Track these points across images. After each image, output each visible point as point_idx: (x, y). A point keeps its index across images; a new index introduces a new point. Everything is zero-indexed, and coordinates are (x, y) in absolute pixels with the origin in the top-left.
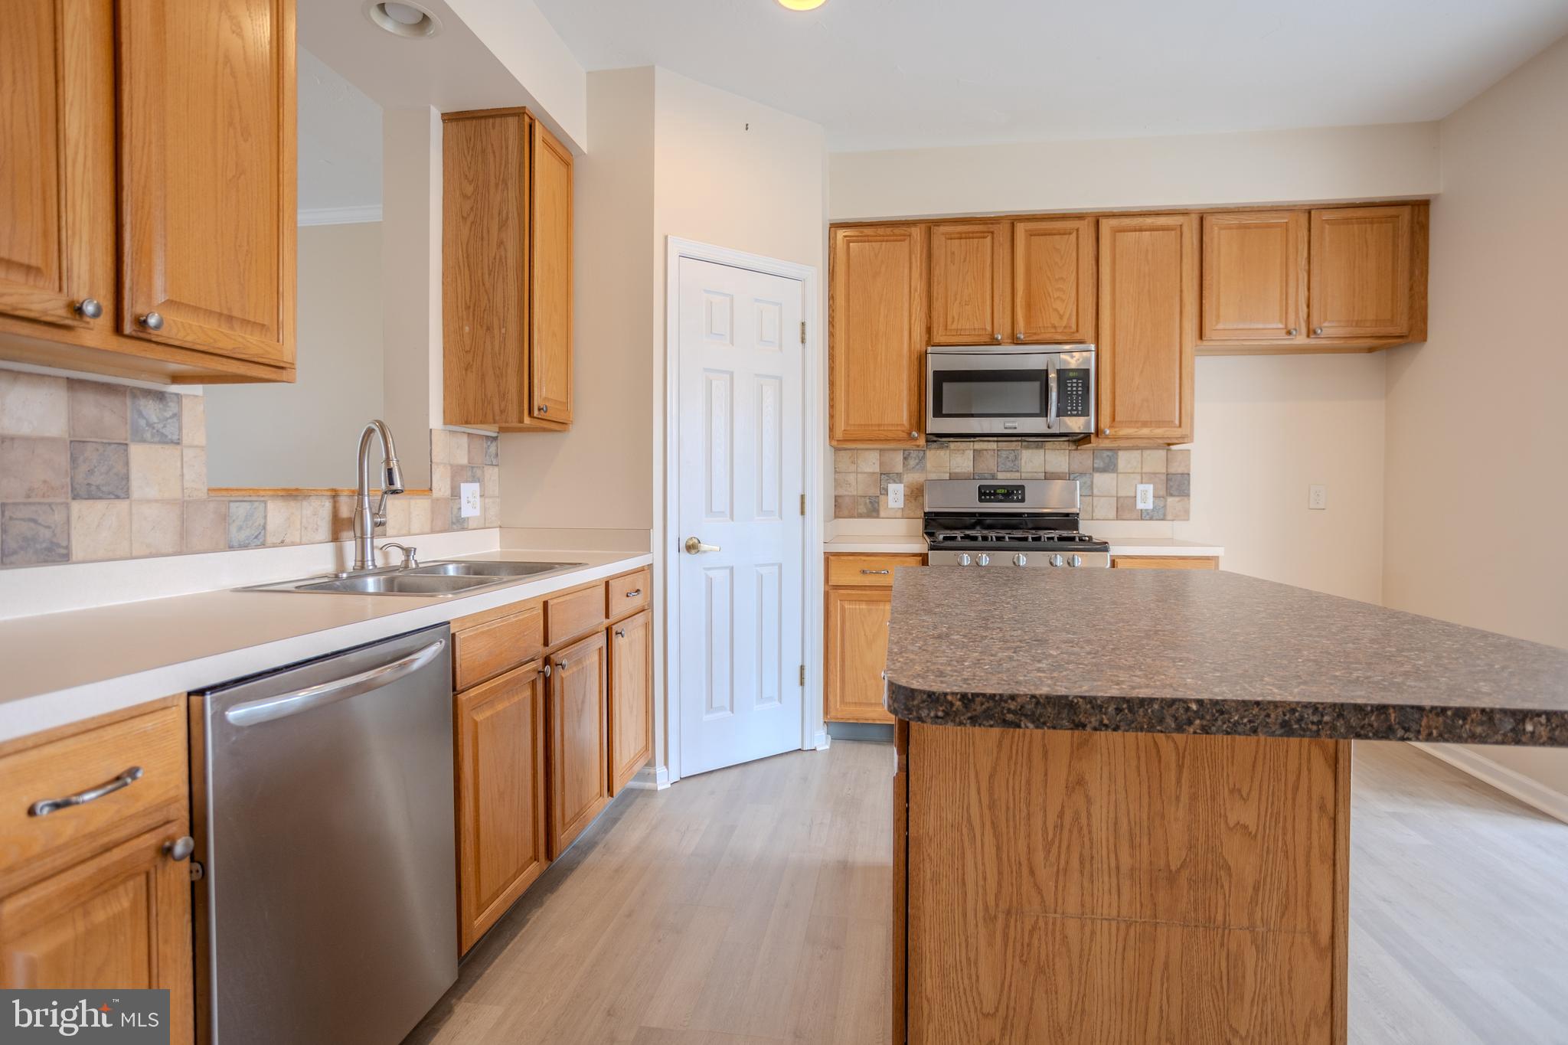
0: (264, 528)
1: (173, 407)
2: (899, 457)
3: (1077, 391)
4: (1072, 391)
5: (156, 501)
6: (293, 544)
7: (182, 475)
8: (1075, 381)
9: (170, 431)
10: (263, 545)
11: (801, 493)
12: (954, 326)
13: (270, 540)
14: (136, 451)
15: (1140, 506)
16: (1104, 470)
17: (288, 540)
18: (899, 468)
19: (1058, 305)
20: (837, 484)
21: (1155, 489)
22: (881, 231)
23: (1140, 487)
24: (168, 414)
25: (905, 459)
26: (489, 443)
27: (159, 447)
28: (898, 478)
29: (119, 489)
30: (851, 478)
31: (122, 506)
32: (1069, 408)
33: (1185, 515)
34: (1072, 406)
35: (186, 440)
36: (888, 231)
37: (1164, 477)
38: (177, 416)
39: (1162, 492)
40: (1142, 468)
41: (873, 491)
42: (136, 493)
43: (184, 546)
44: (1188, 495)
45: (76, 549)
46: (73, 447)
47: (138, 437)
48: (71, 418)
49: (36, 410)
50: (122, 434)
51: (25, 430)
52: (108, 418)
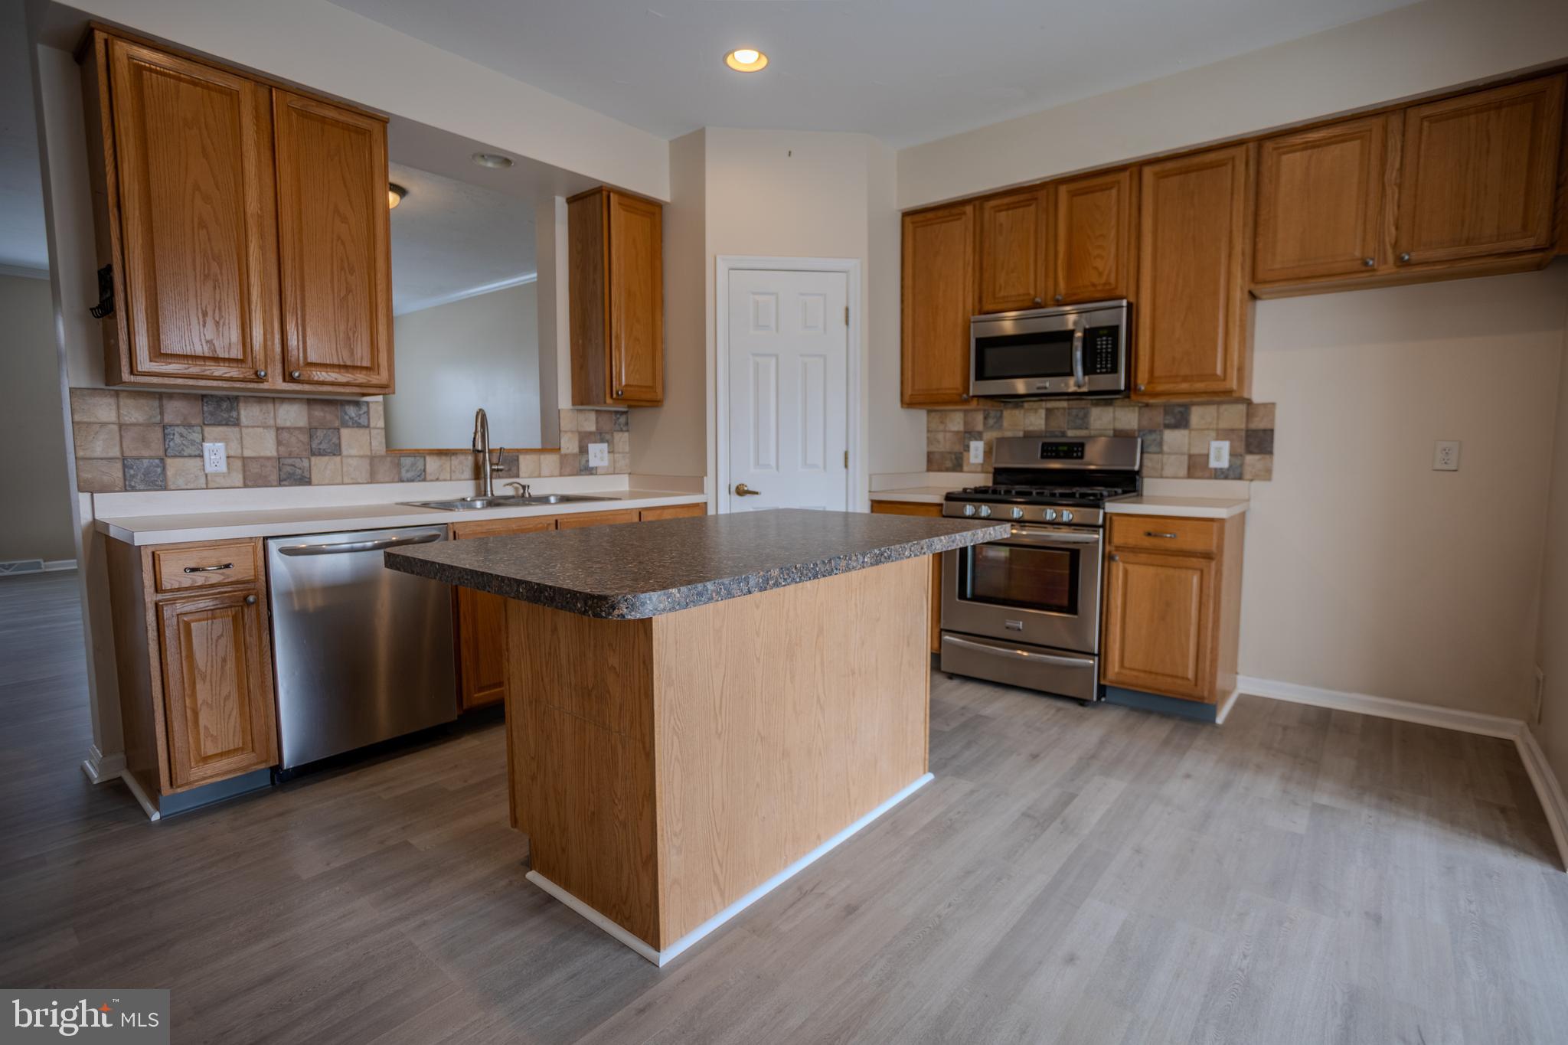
0: (424, 470)
1: (364, 409)
2: (980, 417)
3: (1107, 348)
4: (1102, 349)
5: (356, 456)
6: (445, 480)
7: (371, 443)
8: (1104, 338)
9: (363, 421)
10: (424, 480)
11: (844, 449)
12: (1002, 294)
13: (428, 478)
14: (344, 432)
15: (1213, 464)
16: (1176, 426)
17: (441, 478)
18: (980, 427)
19: (1099, 263)
20: (930, 441)
21: (1232, 447)
22: (940, 213)
23: (1215, 445)
24: (361, 412)
25: (985, 418)
26: (618, 416)
27: (356, 429)
28: (978, 436)
29: (336, 451)
30: (940, 436)
31: (338, 459)
32: (1099, 366)
33: (1267, 474)
34: (1101, 364)
35: (372, 425)
36: (946, 212)
37: (1243, 434)
38: (368, 413)
39: (1241, 449)
40: (1217, 424)
41: (957, 448)
42: (345, 452)
43: (373, 479)
44: (1271, 453)
45: (314, 480)
46: (311, 431)
47: (345, 425)
48: (309, 418)
49: (292, 415)
50: (337, 424)
51: (288, 424)
52: (329, 417)
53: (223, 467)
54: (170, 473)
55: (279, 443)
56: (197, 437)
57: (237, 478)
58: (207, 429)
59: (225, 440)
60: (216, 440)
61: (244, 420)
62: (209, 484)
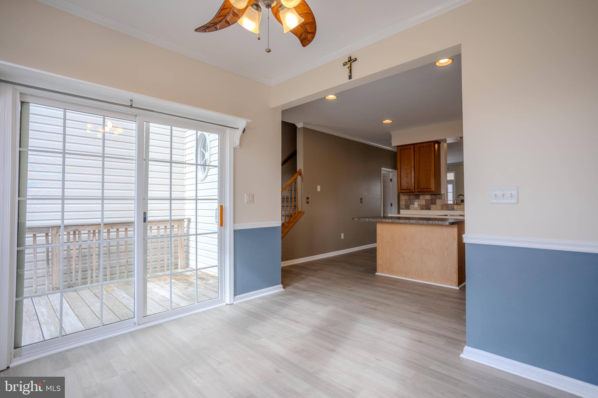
1: (441, 195)
5: (439, 205)
6: (459, 210)
7: (442, 202)
9: (441, 198)
10: (454, 210)
13: (455, 210)
14: (437, 200)
29: (435, 204)
31: (435, 205)
38: (441, 196)
43: (442, 209)
45: (431, 209)
46: (431, 200)
47: (437, 199)
48: (431, 197)
49: (428, 197)
50: (436, 198)
51: (427, 199)
52: (434, 197)
53: (417, 206)
54: (410, 207)
55: (426, 202)
56: (414, 201)
57: (419, 208)
58: (416, 200)
59: (418, 202)
60: (417, 202)
61: (421, 198)
62: (415, 209)
